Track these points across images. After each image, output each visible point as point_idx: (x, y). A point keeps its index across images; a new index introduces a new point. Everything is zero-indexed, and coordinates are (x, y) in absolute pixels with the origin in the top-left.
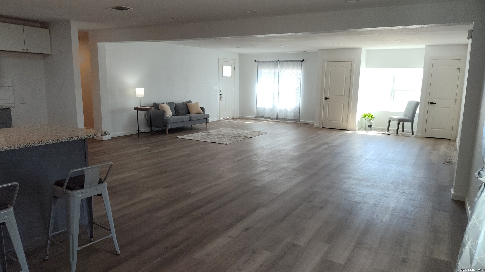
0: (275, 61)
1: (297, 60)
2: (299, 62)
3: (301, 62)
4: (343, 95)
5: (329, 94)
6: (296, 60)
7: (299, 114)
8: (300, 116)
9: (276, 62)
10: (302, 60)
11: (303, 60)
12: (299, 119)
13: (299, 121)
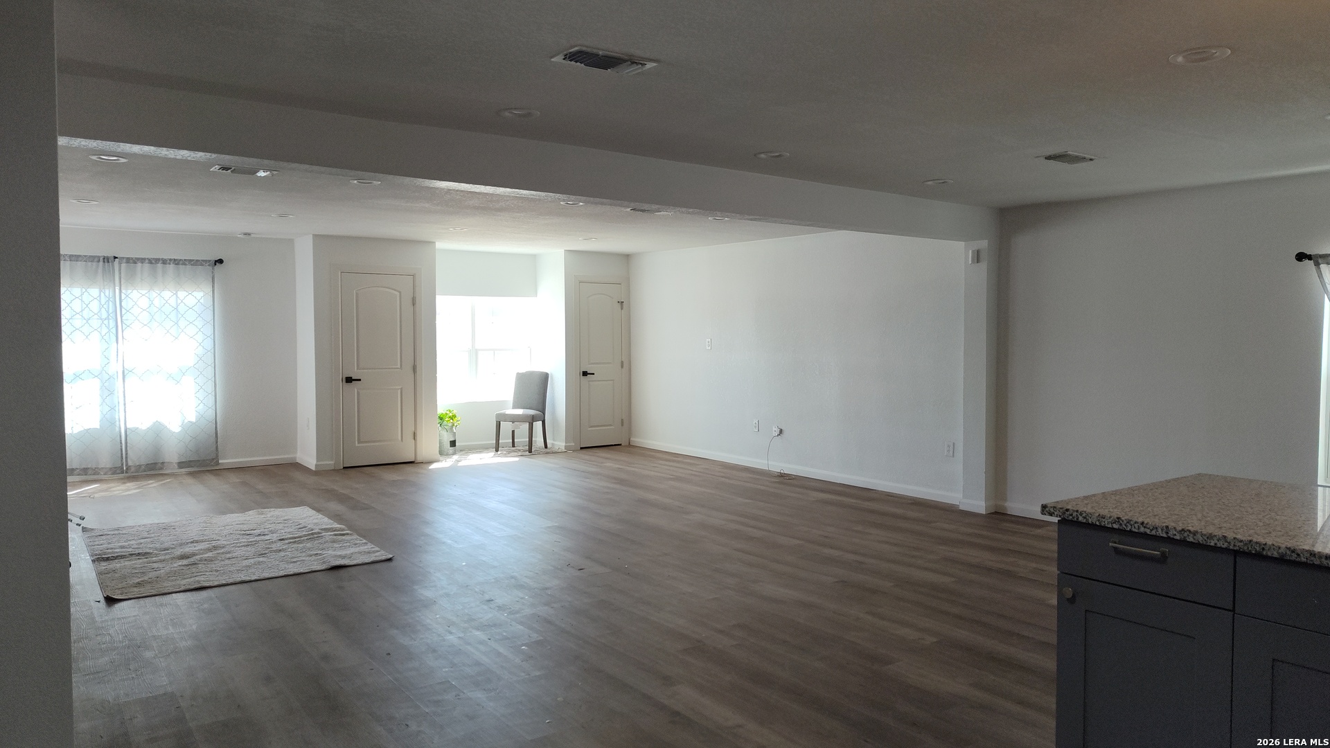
0: (99, 257)
1: (197, 261)
2: (202, 265)
3: (210, 268)
4: (399, 366)
5: (358, 366)
6: (190, 261)
7: (213, 439)
8: (217, 447)
9: (106, 260)
10: (216, 261)
11: (221, 261)
12: (217, 456)
13: (218, 464)
